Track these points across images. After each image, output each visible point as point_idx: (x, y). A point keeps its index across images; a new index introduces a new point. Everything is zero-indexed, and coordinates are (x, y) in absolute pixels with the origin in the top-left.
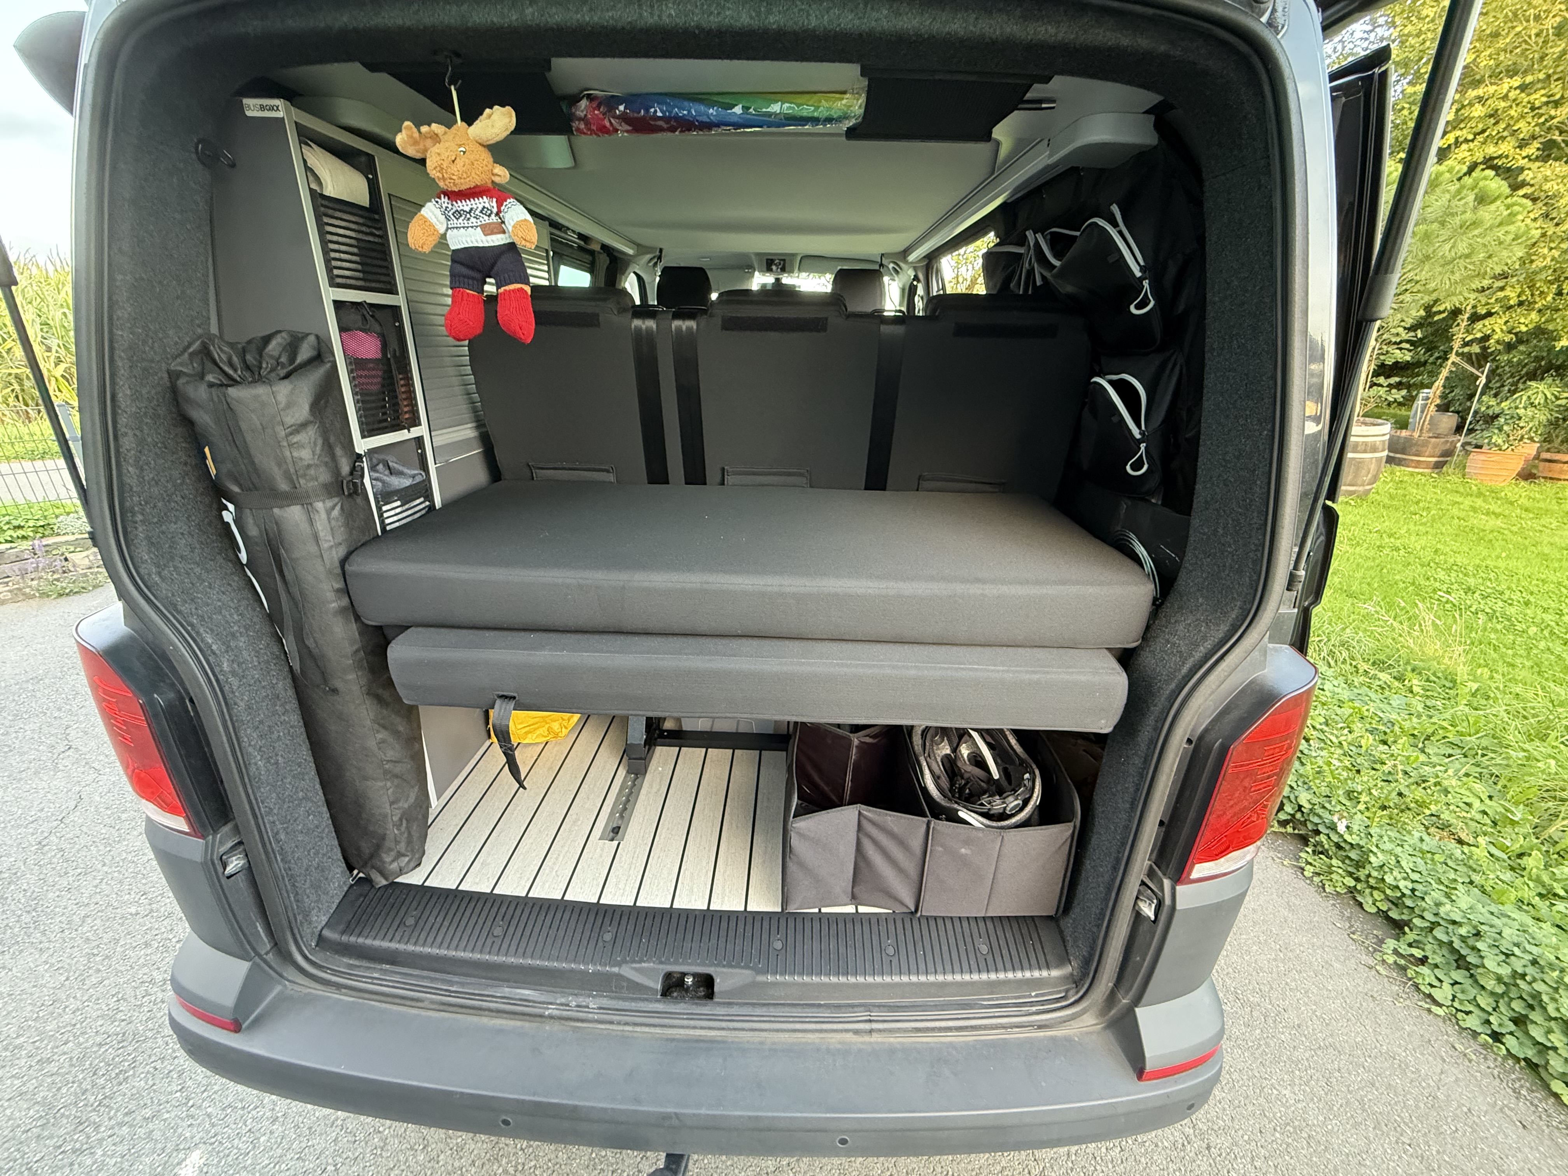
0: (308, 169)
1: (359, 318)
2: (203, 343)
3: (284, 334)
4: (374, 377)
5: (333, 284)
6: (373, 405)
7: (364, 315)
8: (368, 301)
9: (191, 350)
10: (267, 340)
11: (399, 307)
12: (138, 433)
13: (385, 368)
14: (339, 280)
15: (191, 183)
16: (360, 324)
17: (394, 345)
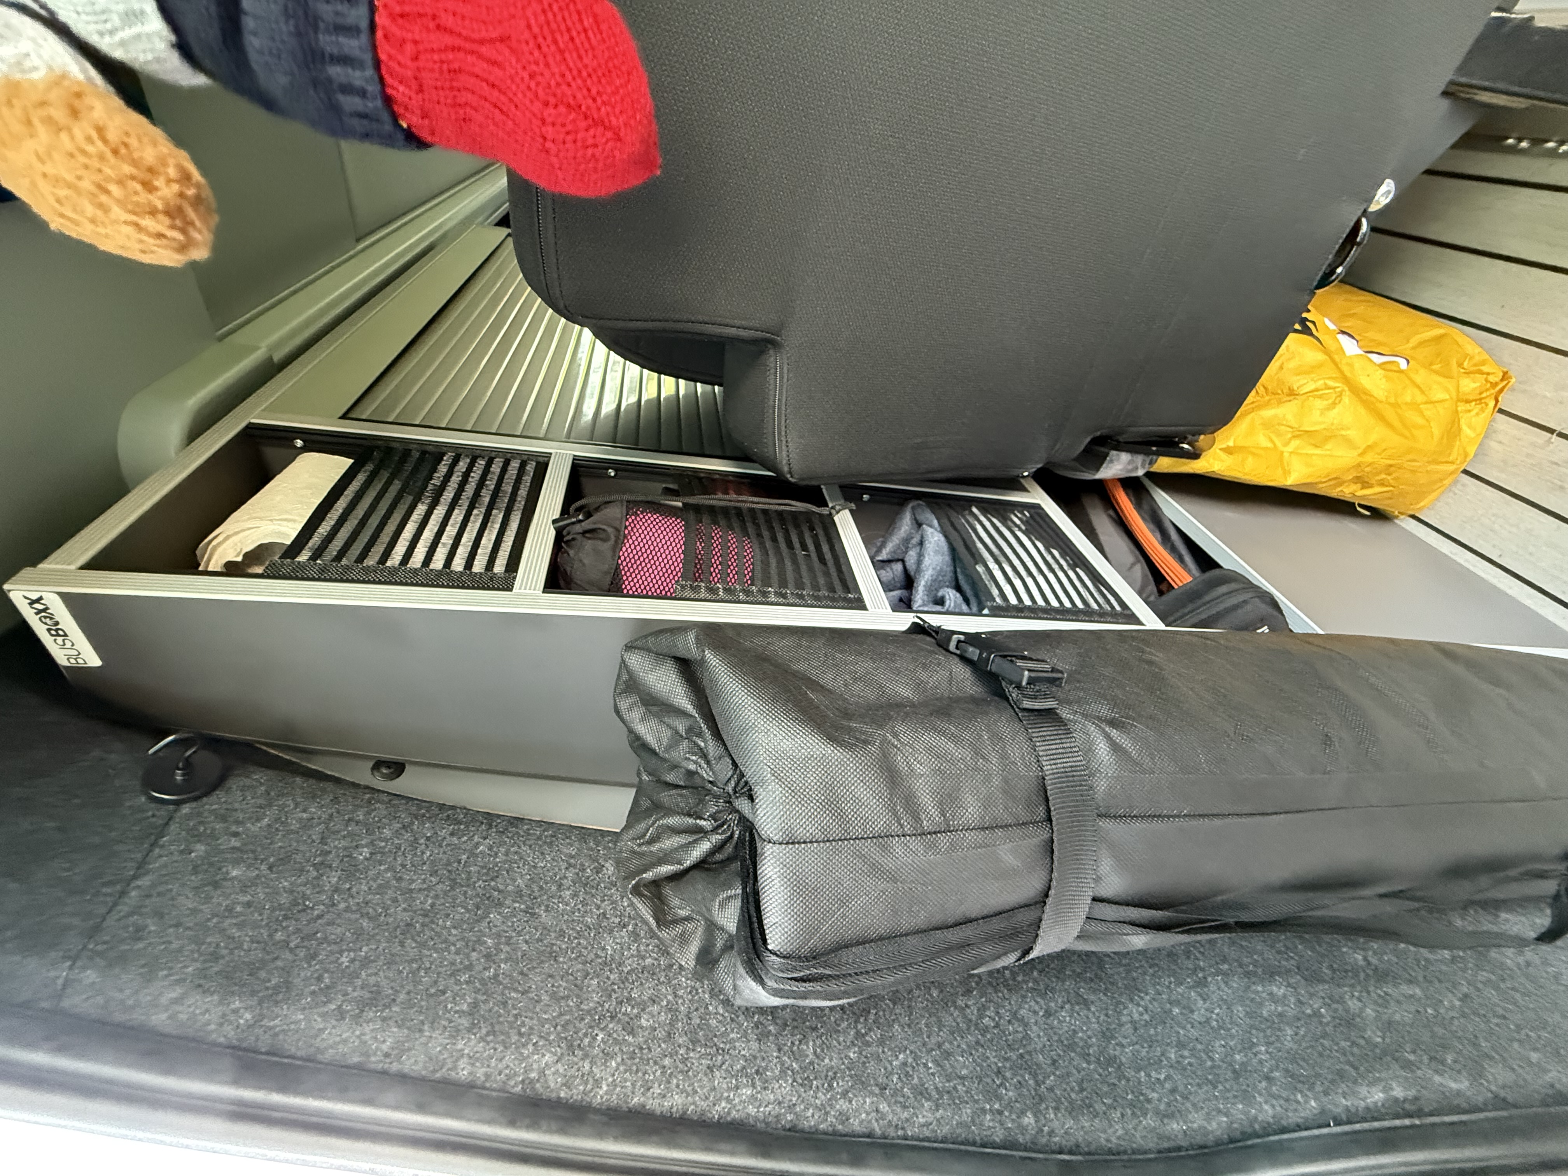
0: (232, 570)
1: (589, 545)
2: (636, 891)
3: (623, 705)
4: (725, 546)
5: (506, 584)
6: (788, 563)
7: (584, 533)
8: (557, 515)
9: (652, 921)
10: (639, 745)
11: (575, 459)
12: (839, 1086)
13: (706, 519)
14: (500, 567)
15: (254, 828)
16: (605, 547)
17: (654, 489)
